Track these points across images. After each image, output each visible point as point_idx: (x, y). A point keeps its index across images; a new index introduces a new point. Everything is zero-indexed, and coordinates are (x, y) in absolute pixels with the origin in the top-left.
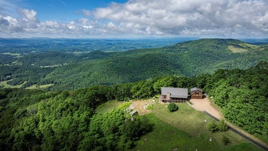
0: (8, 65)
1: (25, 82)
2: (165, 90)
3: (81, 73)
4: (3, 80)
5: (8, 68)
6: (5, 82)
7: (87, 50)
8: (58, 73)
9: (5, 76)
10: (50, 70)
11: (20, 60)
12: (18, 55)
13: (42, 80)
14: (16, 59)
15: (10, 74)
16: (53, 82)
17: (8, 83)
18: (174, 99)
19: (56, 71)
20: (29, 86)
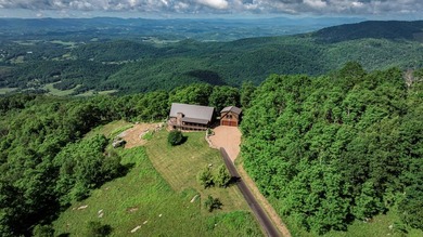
0: (57, 59)
1: (78, 86)
2: (177, 109)
3: (160, 75)
4: (49, 82)
5: (56, 63)
6: (51, 84)
7: (174, 38)
8: (127, 73)
9: (52, 75)
10: (115, 68)
11: (74, 52)
12: (72, 44)
13: (103, 83)
14: (68, 51)
15: (59, 74)
16: (118, 87)
17: (55, 87)
18: (187, 123)
19: (124, 70)
20: (84, 92)
